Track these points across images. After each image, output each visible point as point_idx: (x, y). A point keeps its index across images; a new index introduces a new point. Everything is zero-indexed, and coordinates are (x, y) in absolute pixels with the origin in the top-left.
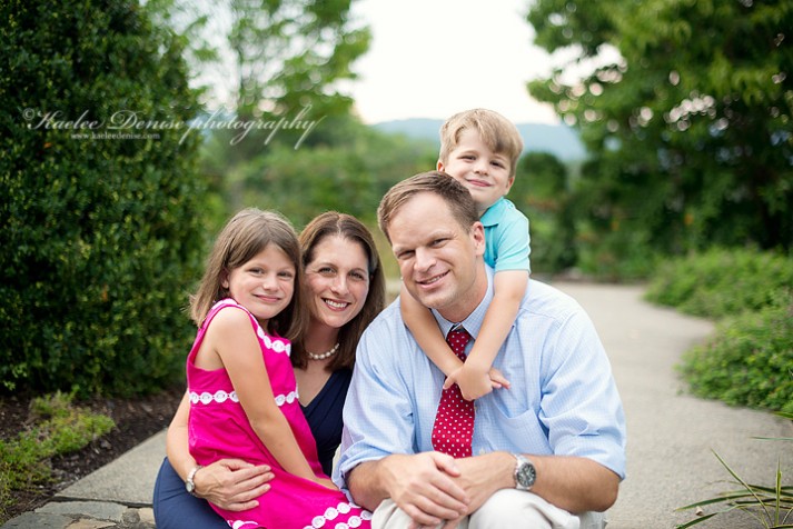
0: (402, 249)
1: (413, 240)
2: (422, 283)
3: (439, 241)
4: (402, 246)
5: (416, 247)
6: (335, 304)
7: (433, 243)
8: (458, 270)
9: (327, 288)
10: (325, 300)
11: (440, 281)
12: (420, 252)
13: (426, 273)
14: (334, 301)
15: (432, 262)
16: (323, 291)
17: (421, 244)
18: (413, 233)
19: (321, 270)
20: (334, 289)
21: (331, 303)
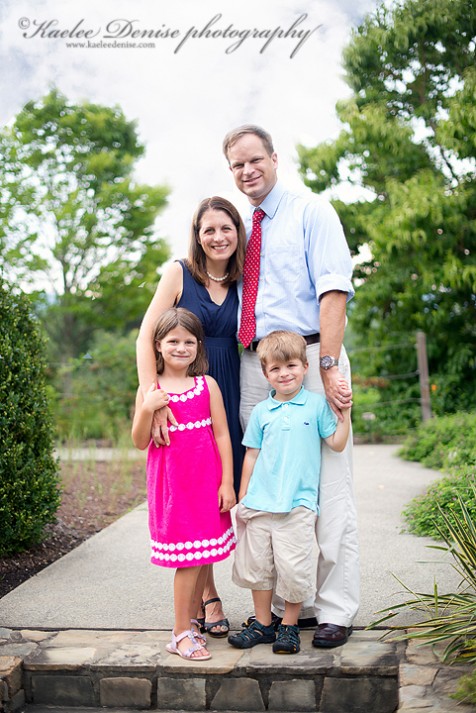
0: (236, 163)
1: (244, 158)
2: (246, 181)
3: (257, 159)
5: (245, 162)
6: (220, 248)
7: (254, 161)
8: (266, 175)
9: (213, 240)
10: (212, 247)
12: (247, 165)
14: (218, 246)
16: (210, 243)
18: (244, 154)
20: (216, 240)
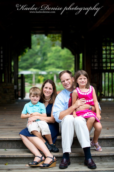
11: (68, 85)
13: (66, 84)
15: (67, 82)
17: (66, 80)
19: (45, 88)
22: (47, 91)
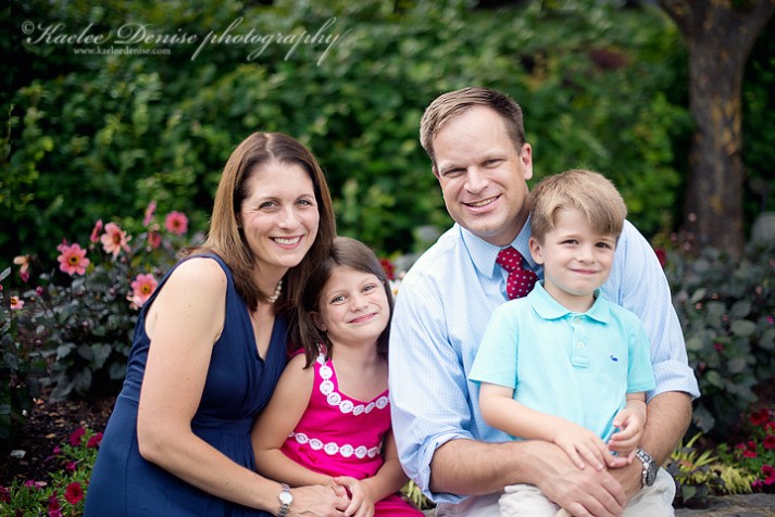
0: (453, 166)
2: (468, 205)
3: (492, 161)
4: (453, 162)
5: (468, 165)
6: (287, 242)
8: (511, 194)
9: (274, 226)
10: (273, 239)
11: (491, 205)
13: (478, 194)
14: (285, 238)
15: (486, 183)
16: (270, 230)
17: (475, 163)
19: (261, 206)
20: (282, 225)
21: (282, 241)
22: (285, 230)
